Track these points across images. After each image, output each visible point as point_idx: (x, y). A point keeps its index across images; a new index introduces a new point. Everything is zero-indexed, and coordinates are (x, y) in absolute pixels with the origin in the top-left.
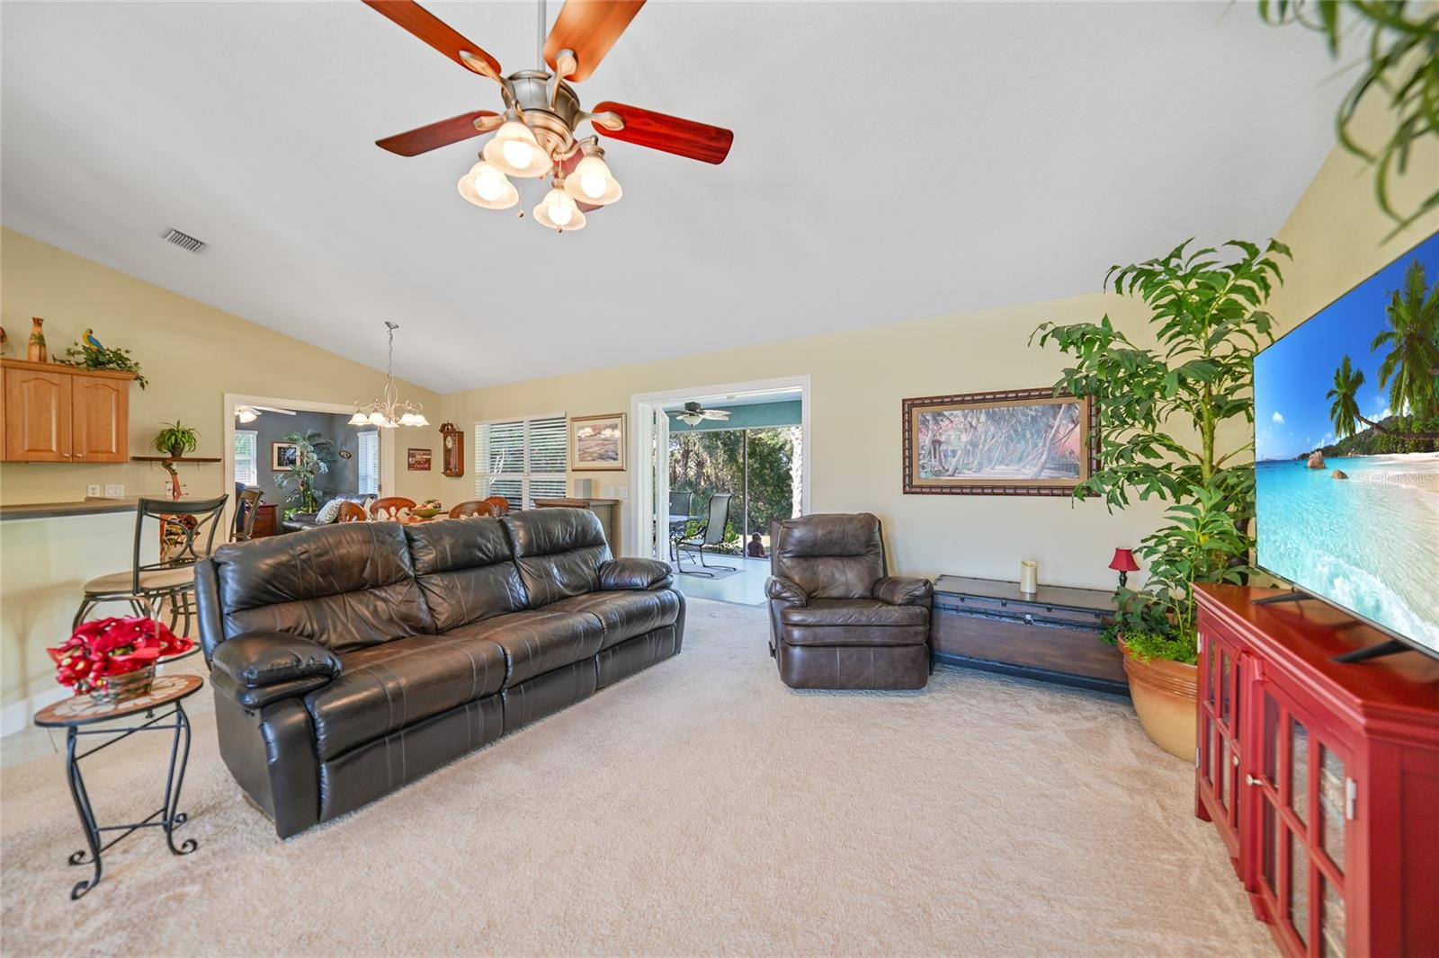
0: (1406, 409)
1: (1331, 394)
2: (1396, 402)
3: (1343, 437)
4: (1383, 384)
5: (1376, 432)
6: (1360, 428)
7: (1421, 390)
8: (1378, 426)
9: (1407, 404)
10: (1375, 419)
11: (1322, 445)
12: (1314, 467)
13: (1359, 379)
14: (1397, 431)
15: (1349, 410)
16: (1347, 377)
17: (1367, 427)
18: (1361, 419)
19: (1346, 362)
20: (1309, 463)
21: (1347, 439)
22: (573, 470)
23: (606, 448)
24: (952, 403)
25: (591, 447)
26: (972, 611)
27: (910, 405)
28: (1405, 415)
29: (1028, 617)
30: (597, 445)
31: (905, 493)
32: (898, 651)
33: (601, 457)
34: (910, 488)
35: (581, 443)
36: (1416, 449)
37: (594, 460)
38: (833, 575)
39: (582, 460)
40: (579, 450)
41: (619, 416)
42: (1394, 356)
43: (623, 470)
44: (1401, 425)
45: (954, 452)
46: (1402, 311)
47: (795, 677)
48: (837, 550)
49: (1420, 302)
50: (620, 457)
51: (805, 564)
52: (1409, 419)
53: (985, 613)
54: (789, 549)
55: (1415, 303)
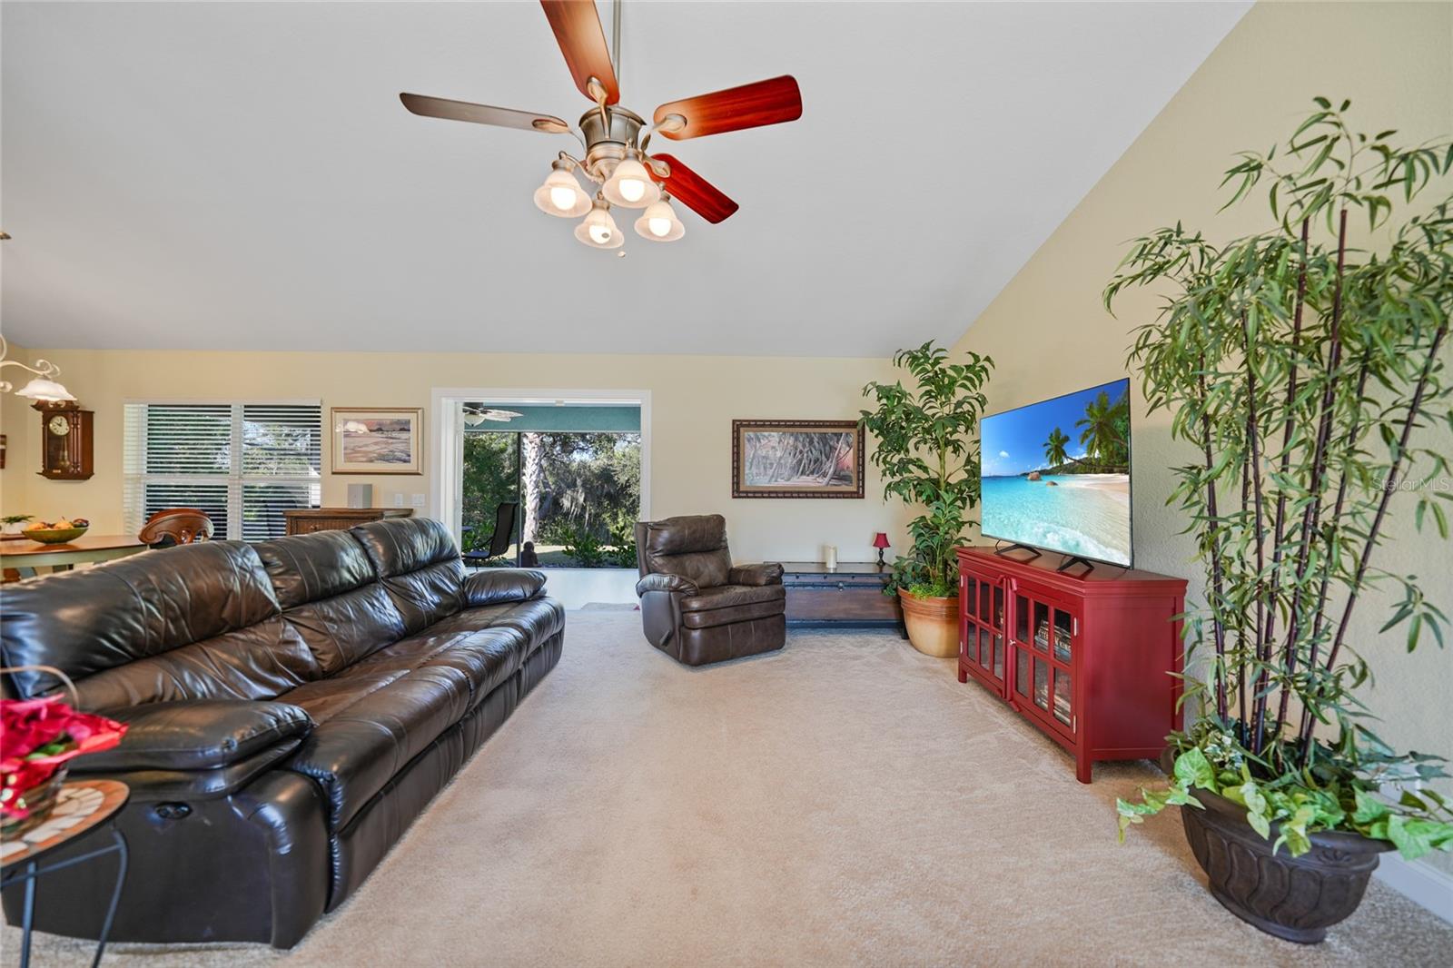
0: (1097, 454)
1: (1046, 445)
2: (1091, 450)
3: (1055, 465)
4: (1082, 442)
5: (1077, 464)
6: (1066, 462)
7: (1106, 447)
8: (1079, 461)
9: (1097, 452)
10: (1077, 458)
11: (1039, 469)
12: (1032, 480)
13: (1067, 439)
14: (1091, 464)
15: (1059, 453)
16: (1058, 438)
17: (1070, 461)
18: (1067, 458)
19: (1058, 431)
20: (1029, 478)
21: (1057, 467)
22: (333, 473)
23: (391, 447)
24: (771, 426)
25: (366, 446)
26: (804, 585)
27: (738, 426)
28: (1096, 457)
29: (841, 585)
30: (376, 443)
31: (734, 497)
32: (769, 621)
33: (383, 458)
34: (738, 492)
35: (348, 439)
36: (1103, 472)
37: (372, 461)
38: (698, 568)
39: (348, 459)
40: (345, 448)
41: (414, 410)
42: (1091, 431)
43: (418, 474)
44: (1093, 461)
45: (772, 464)
46: (1095, 412)
47: (695, 655)
48: (699, 546)
49: (1106, 409)
50: (413, 458)
51: (675, 561)
52: (1098, 460)
53: (813, 585)
54: (660, 548)
55: (1103, 409)
